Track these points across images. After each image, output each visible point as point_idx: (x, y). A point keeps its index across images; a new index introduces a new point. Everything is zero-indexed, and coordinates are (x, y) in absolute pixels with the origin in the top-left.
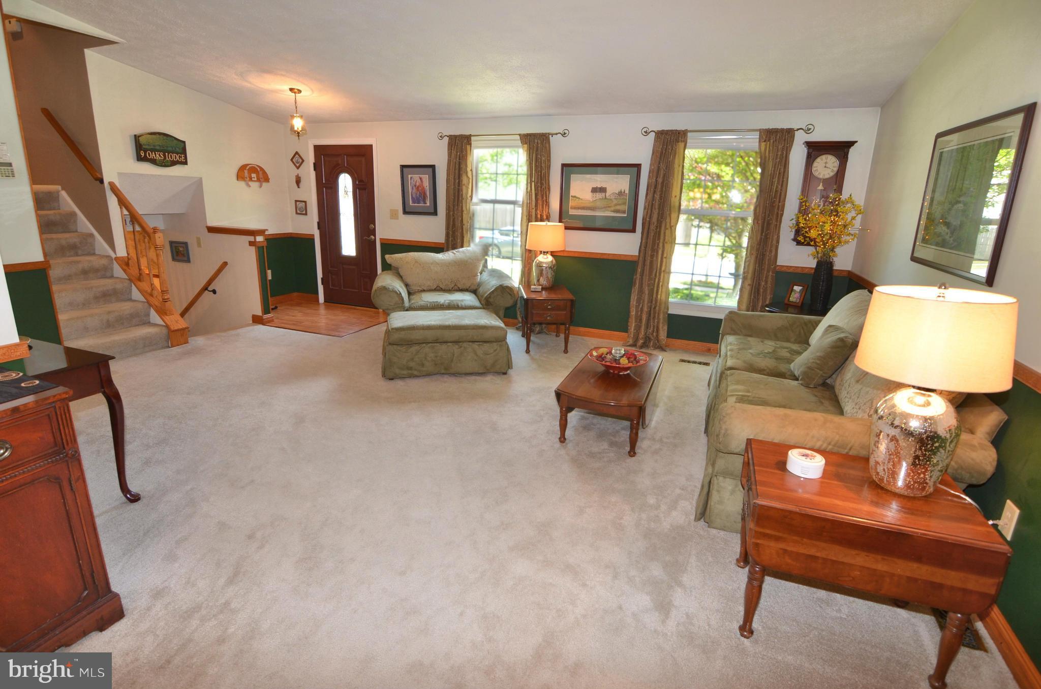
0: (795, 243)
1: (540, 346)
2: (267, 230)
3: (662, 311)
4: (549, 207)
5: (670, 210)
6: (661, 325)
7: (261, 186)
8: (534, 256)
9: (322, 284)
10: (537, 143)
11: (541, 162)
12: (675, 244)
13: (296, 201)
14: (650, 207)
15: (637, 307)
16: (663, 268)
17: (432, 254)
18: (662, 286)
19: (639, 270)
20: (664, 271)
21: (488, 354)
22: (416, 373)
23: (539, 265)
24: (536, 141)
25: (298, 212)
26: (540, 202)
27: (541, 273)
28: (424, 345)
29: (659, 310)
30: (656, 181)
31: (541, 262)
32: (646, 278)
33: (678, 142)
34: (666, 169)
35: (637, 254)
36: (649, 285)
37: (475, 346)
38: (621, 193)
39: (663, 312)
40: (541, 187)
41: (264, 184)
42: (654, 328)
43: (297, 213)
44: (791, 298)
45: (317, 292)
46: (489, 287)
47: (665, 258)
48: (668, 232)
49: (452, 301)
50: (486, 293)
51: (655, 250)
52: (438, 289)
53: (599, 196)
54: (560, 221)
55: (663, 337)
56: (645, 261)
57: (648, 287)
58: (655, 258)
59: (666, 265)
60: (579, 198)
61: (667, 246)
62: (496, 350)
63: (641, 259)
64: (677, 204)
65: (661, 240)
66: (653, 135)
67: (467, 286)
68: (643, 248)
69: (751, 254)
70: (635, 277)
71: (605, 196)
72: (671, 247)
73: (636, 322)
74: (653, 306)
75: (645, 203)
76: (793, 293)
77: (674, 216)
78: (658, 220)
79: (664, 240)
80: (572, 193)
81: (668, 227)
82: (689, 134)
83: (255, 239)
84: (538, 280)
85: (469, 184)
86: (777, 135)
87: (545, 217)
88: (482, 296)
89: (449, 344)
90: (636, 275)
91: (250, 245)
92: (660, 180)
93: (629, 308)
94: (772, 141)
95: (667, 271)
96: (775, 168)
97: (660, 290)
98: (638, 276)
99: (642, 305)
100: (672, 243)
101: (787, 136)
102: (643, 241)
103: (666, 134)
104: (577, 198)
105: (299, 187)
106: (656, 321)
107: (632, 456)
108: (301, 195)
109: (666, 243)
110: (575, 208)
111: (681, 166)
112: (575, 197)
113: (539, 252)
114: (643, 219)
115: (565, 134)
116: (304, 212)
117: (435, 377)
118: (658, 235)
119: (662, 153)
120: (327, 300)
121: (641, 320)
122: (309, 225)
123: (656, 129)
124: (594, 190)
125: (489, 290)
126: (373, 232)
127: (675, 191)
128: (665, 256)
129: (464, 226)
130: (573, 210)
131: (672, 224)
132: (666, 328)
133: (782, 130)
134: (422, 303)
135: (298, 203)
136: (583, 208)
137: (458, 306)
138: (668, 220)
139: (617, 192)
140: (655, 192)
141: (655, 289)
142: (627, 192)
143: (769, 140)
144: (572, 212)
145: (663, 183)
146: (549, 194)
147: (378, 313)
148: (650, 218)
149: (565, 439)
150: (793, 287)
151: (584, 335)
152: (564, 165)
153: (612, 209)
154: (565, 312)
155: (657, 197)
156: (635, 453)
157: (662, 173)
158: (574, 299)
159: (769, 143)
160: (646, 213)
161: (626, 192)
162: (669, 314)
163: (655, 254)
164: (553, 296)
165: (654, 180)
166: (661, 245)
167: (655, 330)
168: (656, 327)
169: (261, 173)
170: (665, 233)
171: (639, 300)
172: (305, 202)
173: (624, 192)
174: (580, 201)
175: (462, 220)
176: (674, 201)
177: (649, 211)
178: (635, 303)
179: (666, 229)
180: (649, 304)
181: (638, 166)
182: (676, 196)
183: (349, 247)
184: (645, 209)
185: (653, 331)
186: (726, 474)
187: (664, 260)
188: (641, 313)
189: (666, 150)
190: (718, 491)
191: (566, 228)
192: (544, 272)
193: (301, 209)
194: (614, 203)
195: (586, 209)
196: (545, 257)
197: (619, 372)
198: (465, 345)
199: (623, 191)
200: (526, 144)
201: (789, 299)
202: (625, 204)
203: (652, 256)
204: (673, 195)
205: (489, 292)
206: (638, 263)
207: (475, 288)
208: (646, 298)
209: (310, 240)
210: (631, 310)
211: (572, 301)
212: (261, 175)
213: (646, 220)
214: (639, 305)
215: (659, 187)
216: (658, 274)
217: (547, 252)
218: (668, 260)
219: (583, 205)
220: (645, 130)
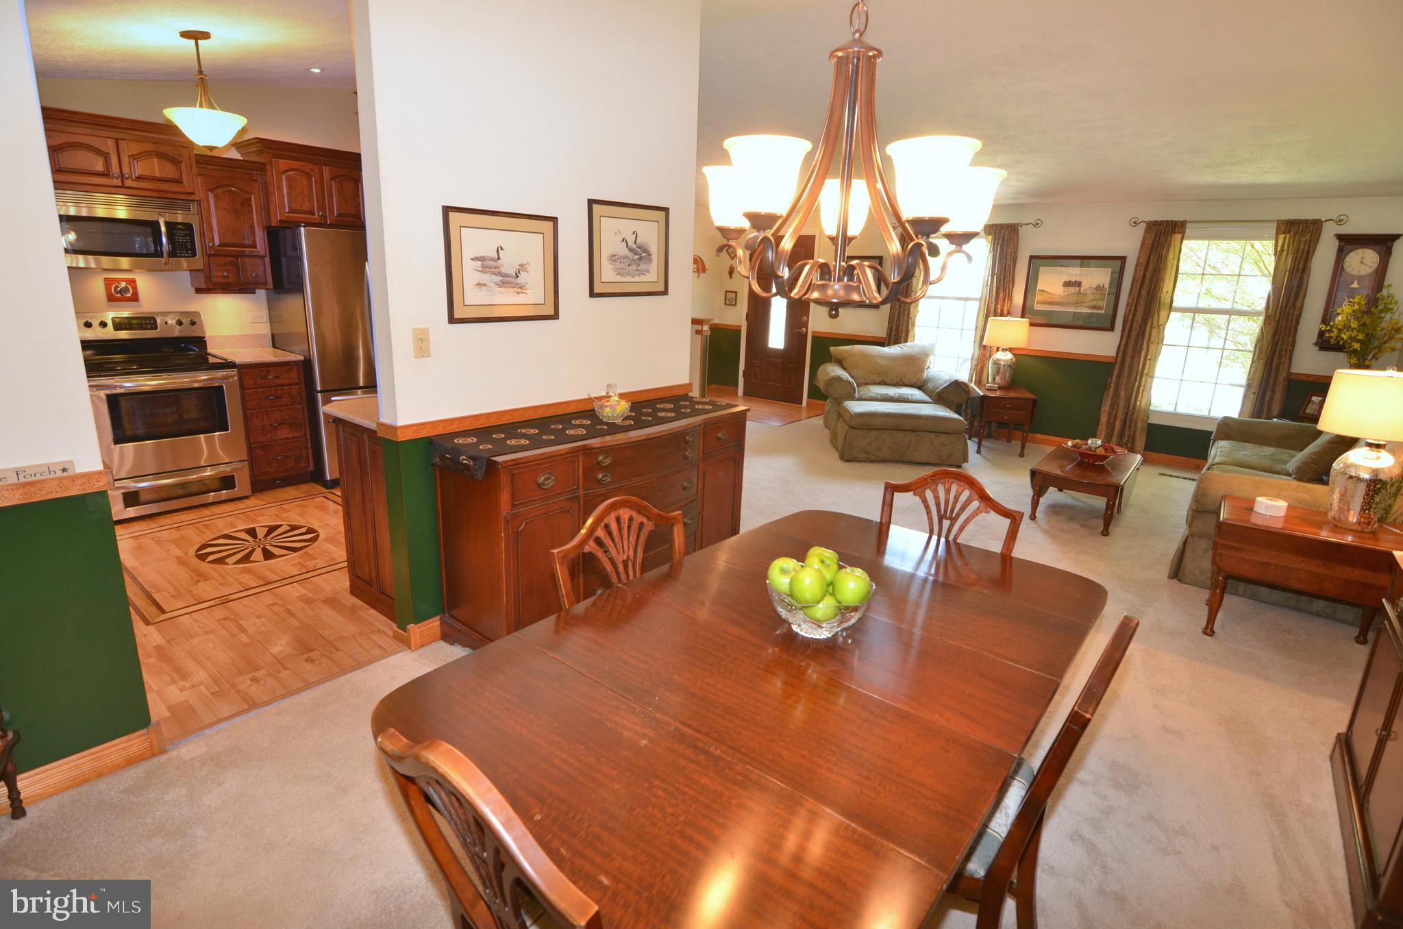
0: (1318, 348)
1: (991, 449)
2: (712, 320)
3: (1140, 419)
4: (1011, 300)
5: (1159, 306)
6: (1138, 435)
7: (698, 277)
8: (988, 353)
9: (744, 376)
10: (1004, 234)
11: (1006, 254)
12: (1163, 344)
13: (726, 292)
14: (1134, 304)
15: (1110, 413)
16: (1146, 371)
17: (879, 348)
18: (1143, 391)
19: (1116, 372)
20: (1146, 374)
21: (945, 445)
22: (873, 457)
23: (996, 363)
24: (1003, 232)
25: (727, 302)
26: (1001, 296)
27: (998, 372)
28: (883, 431)
29: (1137, 418)
30: (1144, 275)
31: (999, 360)
32: (1124, 381)
33: (1174, 233)
34: (1157, 262)
35: (1115, 356)
36: (1126, 390)
37: (933, 436)
38: (1099, 288)
39: (1142, 420)
40: (1004, 280)
41: (702, 274)
42: (1128, 438)
43: (726, 304)
44: (1307, 410)
45: (737, 386)
46: (941, 382)
47: (1149, 360)
48: (1154, 332)
49: (902, 394)
50: (938, 388)
51: (1137, 352)
52: (883, 383)
53: (1074, 290)
54: (1022, 317)
55: (1139, 449)
56: (1123, 363)
57: (1126, 391)
58: (1136, 360)
59: (1149, 369)
60: (1047, 292)
61: (1152, 347)
62: (953, 442)
63: (1119, 359)
64: (1169, 301)
65: (1146, 341)
66: (1143, 226)
67: (913, 381)
68: (1122, 348)
69: (1259, 358)
70: (1109, 380)
71: (1080, 290)
72: (1158, 348)
73: (1107, 429)
74: (1130, 413)
75: (1128, 299)
76: (1310, 405)
77: (1163, 313)
78: (1143, 318)
79: (1149, 339)
80: (1040, 287)
81: (1155, 325)
82: (1188, 225)
83: (702, 327)
84: (994, 379)
85: (920, 276)
86: (1299, 226)
87: (1006, 312)
88: (933, 392)
89: (907, 432)
90: (1112, 377)
91: (696, 334)
92: (1148, 275)
93: (1100, 415)
94: (1292, 233)
95: (1151, 374)
96: (1295, 263)
97: (1140, 395)
98: (1114, 378)
99: (1117, 412)
100: (1158, 344)
101: (1311, 228)
102: (1123, 340)
103: (1160, 225)
104: (1046, 292)
105: (731, 278)
106: (1132, 429)
107: (1103, 535)
108: (732, 285)
109: (1152, 343)
110: (1042, 303)
111: (1176, 259)
112: (1043, 291)
113: (995, 349)
114: (1125, 316)
115: (1037, 224)
116: (734, 303)
117: (889, 464)
118: (1141, 334)
119: (1153, 244)
120: (745, 394)
121: (1113, 428)
122: (737, 317)
123: (1147, 220)
124: (1068, 284)
125: (941, 385)
126: (806, 325)
127: (1167, 286)
128: (1149, 357)
129: (910, 320)
130: (1038, 305)
131: (1160, 323)
132: (1144, 438)
133: (1306, 221)
134: (872, 395)
135: (728, 293)
136: (1052, 303)
137: (908, 399)
138: (1156, 317)
139: (1094, 286)
140: (1141, 287)
141: (1134, 394)
142: (1107, 286)
143: (1289, 232)
144: (1037, 307)
145: (1152, 278)
146: (1013, 287)
147: (801, 408)
148: (1134, 315)
149: (1035, 517)
150: (1311, 398)
151: (1040, 443)
152: (1032, 257)
153: (1087, 304)
154: (1024, 412)
155: (1144, 292)
156: (1108, 532)
157: (1151, 267)
158: (1037, 398)
159: (1288, 235)
160: (1128, 311)
161: (1105, 286)
162: (1148, 424)
163: (1137, 354)
164: (1012, 395)
165: (1141, 275)
166: (1145, 346)
167: (1130, 440)
168: (1131, 437)
169: (700, 263)
170: (1150, 332)
171: (1113, 406)
172: (736, 293)
173: (1103, 287)
174: (1049, 295)
175: (909, 313)
176: (1165, 297)
177: (1133, 308)
178: (1107, 408)
179: (1152, 327)
180: (1125, 411)
181: (1123, 259)
182: (1167, 292)
183: (777, 339)
184: (1128, 305)
185: (1128, 442)
186: (1203, 536)
187: (1148, 362)
188: (1115, 420)
189: (1158, 243)
190: (1193, 549)
191: (1031, 325)
192: (1002, 370)
193: (730, 299)
194: (1090, 298)
195: (1056, 304)
196: (1004, 354)
197: (1095, 462)
198: (921, 434)
199: (1101, 285)
200: (990, 235)
201: (1305, 411)
202: (1103, 299)
203: (1133, 358)
204: (1164, 291)
205: (942, 387)
206: (1115, 365)
207: (920, 384)
208: (1122, 403)
209: (737, 331)
210: (1102, 417)
211: (1034, 401)
212: (700, 267)
213: (1128, 318)
214: (1112, 411)
215: (1147, 281)
216: (1138, 378)
217: (1007, 350)
218: (1152, 363)
219: (1050, 300)
220: (1134, 220)
